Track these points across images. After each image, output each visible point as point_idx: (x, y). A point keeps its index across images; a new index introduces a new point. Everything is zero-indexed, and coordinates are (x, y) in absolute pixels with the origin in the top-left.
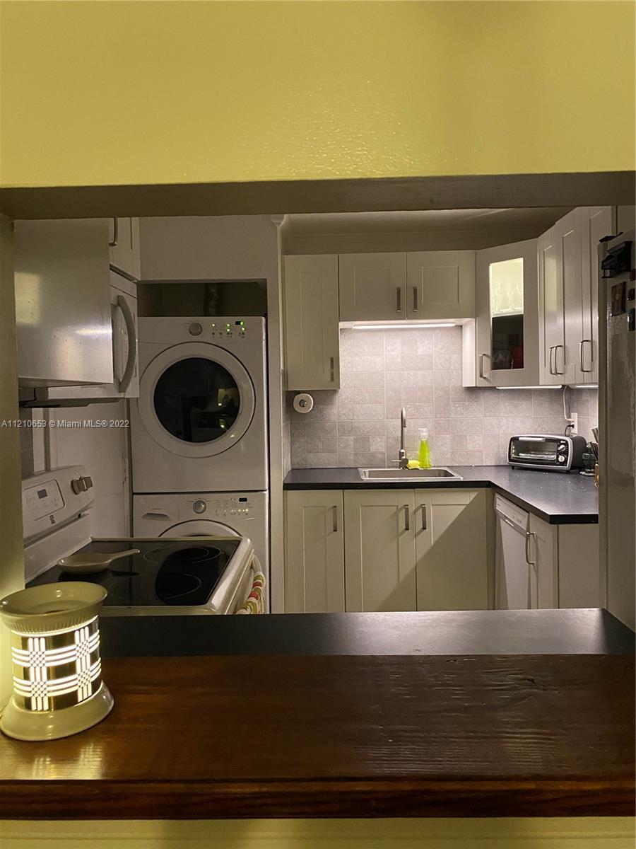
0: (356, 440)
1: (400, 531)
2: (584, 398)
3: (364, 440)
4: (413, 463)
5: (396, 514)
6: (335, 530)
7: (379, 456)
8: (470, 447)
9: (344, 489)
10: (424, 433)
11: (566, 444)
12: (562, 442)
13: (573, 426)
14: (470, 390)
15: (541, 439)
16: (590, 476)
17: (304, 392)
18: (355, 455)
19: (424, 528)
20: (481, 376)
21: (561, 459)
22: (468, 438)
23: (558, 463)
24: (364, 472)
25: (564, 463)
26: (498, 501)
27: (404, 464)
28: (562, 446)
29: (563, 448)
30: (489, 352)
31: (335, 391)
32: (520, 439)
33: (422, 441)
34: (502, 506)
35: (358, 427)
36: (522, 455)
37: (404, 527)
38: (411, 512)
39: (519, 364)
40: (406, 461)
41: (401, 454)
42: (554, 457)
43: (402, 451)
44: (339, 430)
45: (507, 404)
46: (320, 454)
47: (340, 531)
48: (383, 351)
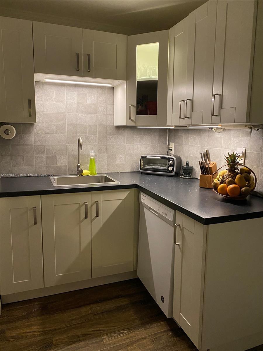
0: (47, 158)
1: (81, 219)
2: (179, 135)
3: (52, 158)
4: (86, 172)
5: (79, 209)
6: (35, 223)
7: (63, 168)
8: (118, 162)
9: (41, 194)
10: (92, 154)
11: (173, 160)
12: (171, 159)
13: (171, 150)
14: (118, 127)
15: (159, 158)
16: (187, 179)
17: (8, 124)
18: (47, 167)
19: (97, 216)
20: (130, 119)
21: (170, 169)
22: (117, 156)
23: (168, 171)
24: (54, 179)
25: (172, 171)
26: (142, 197)
27: (80, 173)
28: (171, 162)
29: (172, 163)
30: (135, 104)
31: (32, 125)
32: (147, 157)
33: (91, 158)
34: (145, 200)
35: (49, 149)
36: (147, 166)
37: (85, 217)
38: (88, 207)
39: (154, 112)
40: (82, 171)
41: (78, 167)
42: (166, 168)
43: (79, 165)
44: (35, 151)
45: (138, 137)
46: (22, 167)
47: (39, 224)
48: (65, 99)
